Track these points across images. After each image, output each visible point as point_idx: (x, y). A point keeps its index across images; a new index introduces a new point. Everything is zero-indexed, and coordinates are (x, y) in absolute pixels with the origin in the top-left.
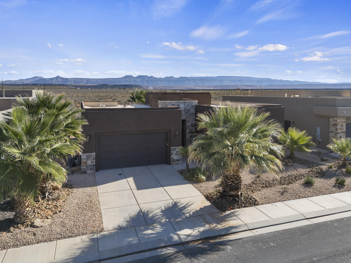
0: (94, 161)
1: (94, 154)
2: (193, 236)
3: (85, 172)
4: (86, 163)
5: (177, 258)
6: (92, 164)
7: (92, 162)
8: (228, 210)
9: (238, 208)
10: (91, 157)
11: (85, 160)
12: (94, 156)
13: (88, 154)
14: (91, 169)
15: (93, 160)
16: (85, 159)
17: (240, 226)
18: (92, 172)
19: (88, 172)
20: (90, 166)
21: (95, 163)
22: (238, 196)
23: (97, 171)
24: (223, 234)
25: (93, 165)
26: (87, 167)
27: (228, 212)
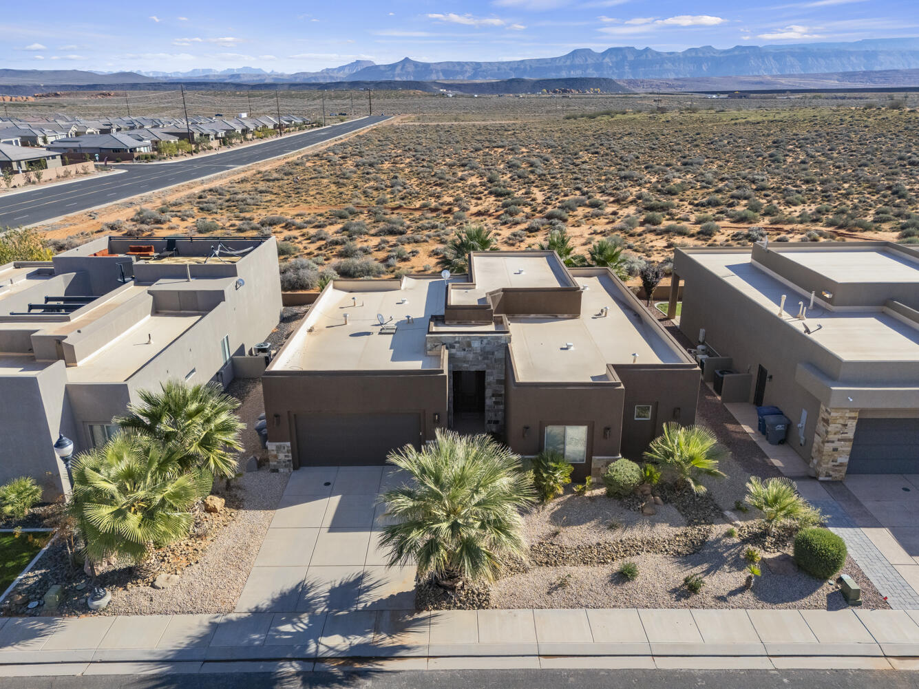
0: (290, 454)
1: (288, 444)
2: (337, 651)
3: (275, 470)
4: (276, 457)
6: (287, 459)
7: (286, 456)
8: (428, 610)
9: (446, 609)
10: (284, 448)
11: (275, 453)
12: (288, 447)
13: (278, 444)
14: (286, 466)
15: (288, 453)
16: (273, 450)
17: (418, 647)
18: (287, 470)
19: (281, 470)
20: (284, 462)
21: (290, 458)
22: (453, 589)
23: (295, 468)
24: (383, 655)
25: (289, 461)
26: (278, 462)
27: (425, 614)
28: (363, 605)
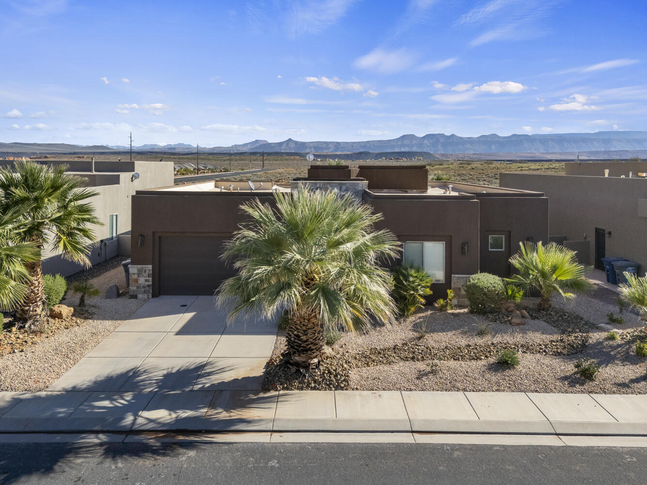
0: (150, 279)
1: (150, 267)
3: (135, 297)
4: (136, 281)
5: (87, 454)
6: (147, 283)
7: (146, 280)
10: (145, 272)
11: (135, 277)
12: (149, 270)
13: (140, 266)
14: (145, 292)
15: (149, 277)
16: (134, 274)
17: (261, 420)
18: (145, 296)
19: (140, 296)
20: (144, 287)
21: (150, 283)
23: (153, 296)
24: (215, 429)
25: (148, 286)
26: (138, 287)
28: (200, 386)
